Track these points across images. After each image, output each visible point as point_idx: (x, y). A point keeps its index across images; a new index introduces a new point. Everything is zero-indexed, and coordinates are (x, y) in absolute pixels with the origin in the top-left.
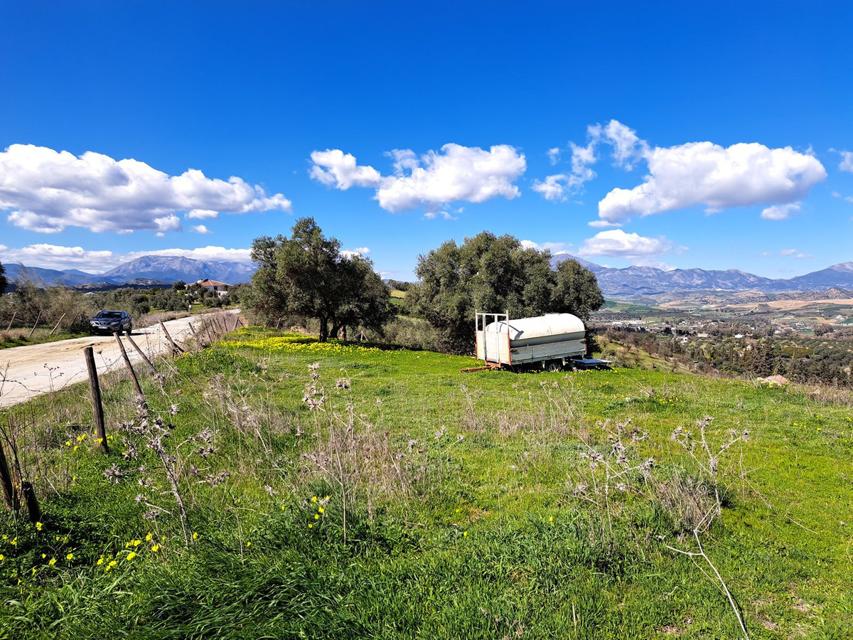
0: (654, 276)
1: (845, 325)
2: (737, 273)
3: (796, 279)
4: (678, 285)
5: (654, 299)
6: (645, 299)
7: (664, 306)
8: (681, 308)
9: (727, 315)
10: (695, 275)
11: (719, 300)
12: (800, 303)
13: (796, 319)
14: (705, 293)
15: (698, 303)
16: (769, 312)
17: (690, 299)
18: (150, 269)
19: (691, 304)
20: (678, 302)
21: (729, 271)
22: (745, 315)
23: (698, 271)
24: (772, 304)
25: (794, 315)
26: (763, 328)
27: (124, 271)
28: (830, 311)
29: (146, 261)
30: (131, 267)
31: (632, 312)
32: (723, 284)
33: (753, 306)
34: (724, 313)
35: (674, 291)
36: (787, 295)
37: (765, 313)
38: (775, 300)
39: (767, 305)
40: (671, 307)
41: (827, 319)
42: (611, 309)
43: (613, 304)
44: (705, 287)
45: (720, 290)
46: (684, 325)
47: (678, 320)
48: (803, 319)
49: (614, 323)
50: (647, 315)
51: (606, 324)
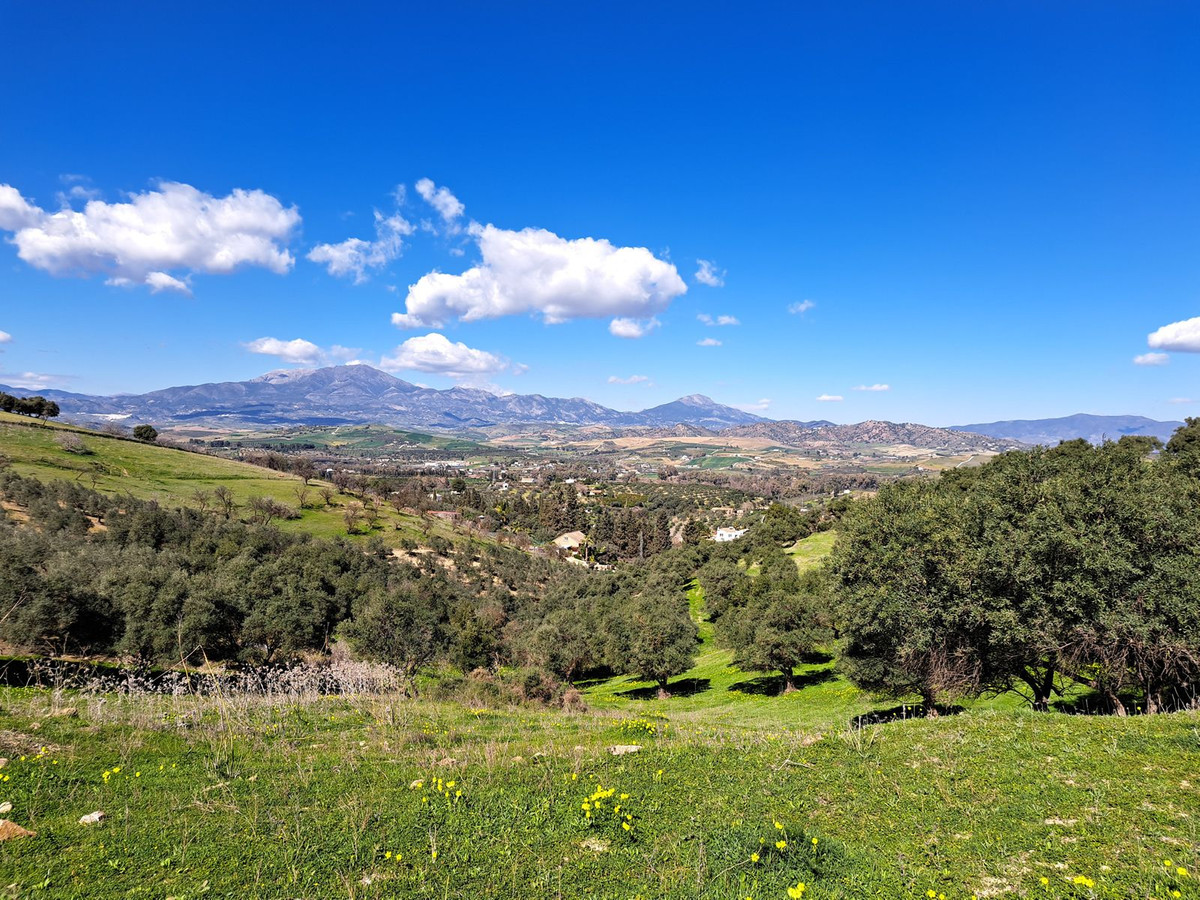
0: (484, 402)
1: (690, 467)
2: (582, 403)
3: (646, 412)
4: (514, 415)
5: (484, 432)
6: (472, 432)
7: (495, 443)
8: (515, 445)
9: (569, 455)
10: (534, 404)
11: (561, 436)
12: (646, 441)
13: (642, 461)
14: (545, 426)
15: (537, 439)
16: (614, 451)
17: (528, 433)
19: (527, 440)
20: (513, 437)
21: (572, 399)
22: (588, 455)
23: (537, 398)
24: (618, 442)
25: (639, 454)
26: (604, 471)
28: (676, 451)
31: (453, 450)
32: (567, 416)
33: (597, 444)
34: (566, 452)
35: (509, 423)
36: (634, 431)
37: (609, 452)
38: (622, 436)
39: (612, 443)
40: (504, 444)
41: (672, 460)
42: (425, 446)
43: (428, 438)
44: (545, 419)
45: (562, 423)
46: (517, 467)
47: (509, 460)
48: (648, 460)
49: (427, 464)
50: (472, 454)
51: (419, 466)
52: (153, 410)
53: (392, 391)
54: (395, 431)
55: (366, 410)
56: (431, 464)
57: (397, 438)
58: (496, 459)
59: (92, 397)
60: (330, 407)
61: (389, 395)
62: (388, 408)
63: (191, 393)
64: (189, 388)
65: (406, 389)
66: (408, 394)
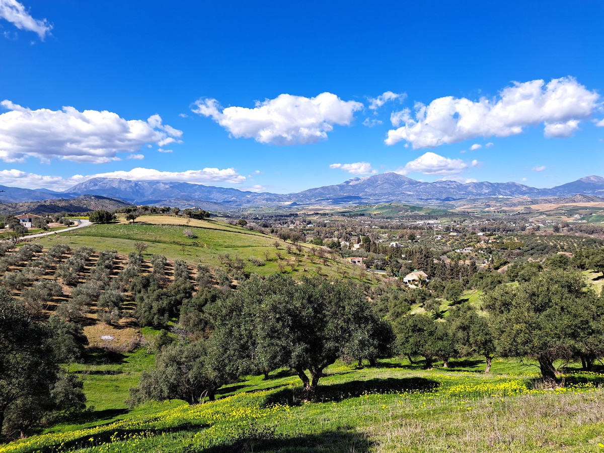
0: (454, 187)
1: (580, 221)
2: (514, 185)
3: (556, 188)
4: (472, 193)
5: (452, 204)
6: (447, 204)
7: (458, 210)
8: (469, 210)
9: (501, 215)
10: (484, 186)
11: (498, 205)
12: (553, 206)
13: (547, 218)
14: (489, 199)
15: (483, 207)
16: (530, 213)
17: (478, 203)
18: (97, 188)
19: (477, 208)
21: (508, 183)
22: (513, 215)
23: (486, 183)
24: (534, 207)
25: (546, 214)
27: (79, 189)
28: (571, 212)
29: (95, 182)
30: (84, 186)
31: (433, 214)
32: (504, 192)
33: (520, 209)
34: (499, 214)
35: (468, 198)
36: (546, 200)
37: (527, 213)
38: (537, 203)
39: (530, 208)
40: (463, 210)
41: (568, 217)
42: (418, 213)
43: (420, 209)
44: (491, 195)
45: (501, 196)
46: (467, 222)
47: (462, 219)
48: (552, 217)
49: (418, 222)
50: (442, 216)
51: (413, 223)
52: (302, 199)
53: (406, 185)
54: (404, 206)
55: (393, 194)
56: (420, 222)
57: (404, 209)
58: (455, 219)
59: (280, 195)
60: (376, 194)
61: (405, 187)
62: (404, 193)
63: (317, 191)
64: (316, 189)
65: (413, 183)
66: (414, 186)
